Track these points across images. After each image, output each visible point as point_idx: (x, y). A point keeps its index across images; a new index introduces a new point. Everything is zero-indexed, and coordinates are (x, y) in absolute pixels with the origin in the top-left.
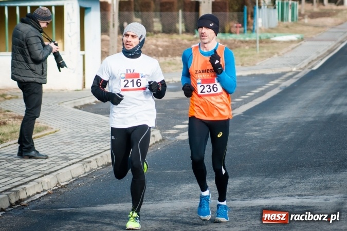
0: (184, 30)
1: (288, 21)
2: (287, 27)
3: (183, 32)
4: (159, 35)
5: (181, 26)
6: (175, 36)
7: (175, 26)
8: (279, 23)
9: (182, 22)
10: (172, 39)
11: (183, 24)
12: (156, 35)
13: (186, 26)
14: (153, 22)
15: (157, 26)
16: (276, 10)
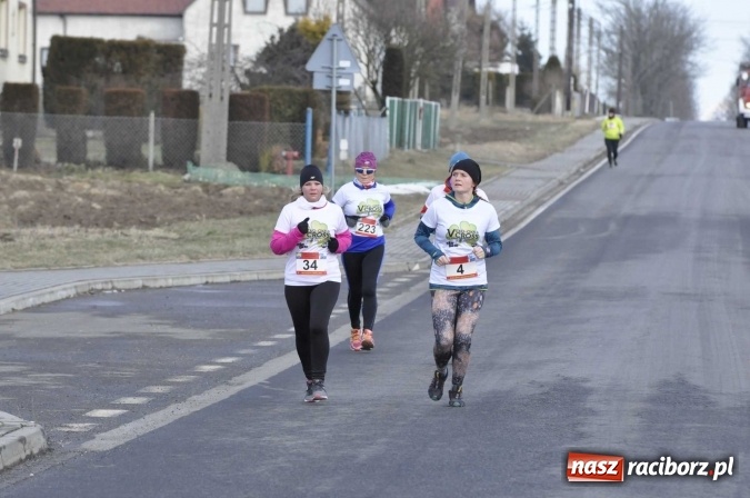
0: (160, 161)
1: (414, 147)
2: (411, 161)
3: (156, 167)
4: (99, 171)
5: (152, 152)
6: (138, 176)
7: (139, 150)
8: (391, 151)
9: (156, 143)
10: (130, 182)
11: (159, 147)
12: (90, 171)
13: (165, 151)
14: (85, 139)
15: (96, 149)
16: (386, 121)
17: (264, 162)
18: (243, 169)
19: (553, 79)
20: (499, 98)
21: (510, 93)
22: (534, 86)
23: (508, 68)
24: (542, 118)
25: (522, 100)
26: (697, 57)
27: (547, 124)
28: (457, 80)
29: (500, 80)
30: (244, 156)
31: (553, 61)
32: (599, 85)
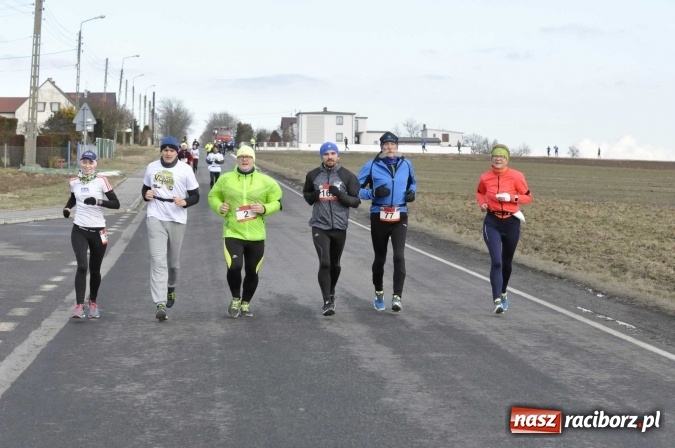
1: (106, 157)
13: (11, 160)
16: (96, 147)
17: (51, 163)
18: (42, 166)
19: (147, 133)
20: (128, 140)
21: (131, 140)
22: (140, 136)
23: (129, 130)
24: (143, 147)
25: (136, 141)
26: (191, 127)
27: (145, 150)
28: (116, 134)
29: (128, 134)
30: (43, 162)
31: (146, 128)
32: (159, 135)
